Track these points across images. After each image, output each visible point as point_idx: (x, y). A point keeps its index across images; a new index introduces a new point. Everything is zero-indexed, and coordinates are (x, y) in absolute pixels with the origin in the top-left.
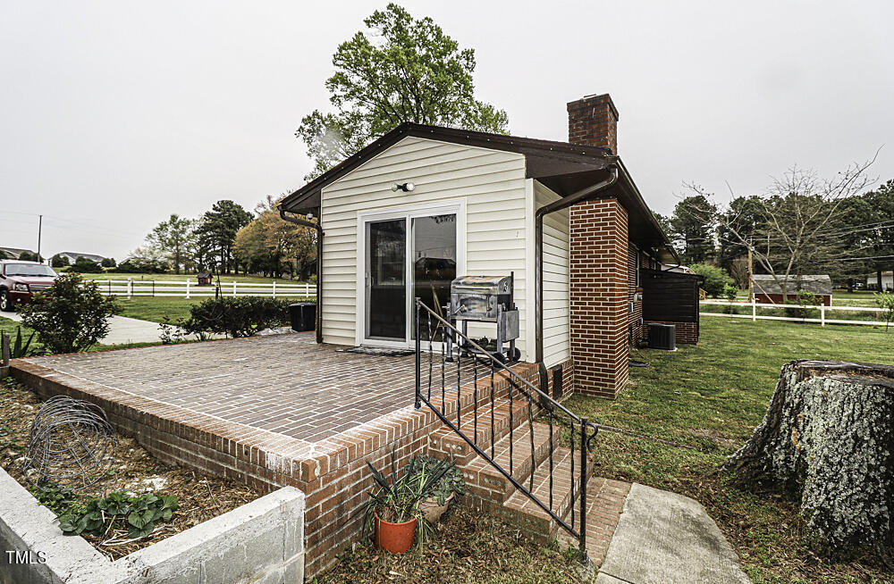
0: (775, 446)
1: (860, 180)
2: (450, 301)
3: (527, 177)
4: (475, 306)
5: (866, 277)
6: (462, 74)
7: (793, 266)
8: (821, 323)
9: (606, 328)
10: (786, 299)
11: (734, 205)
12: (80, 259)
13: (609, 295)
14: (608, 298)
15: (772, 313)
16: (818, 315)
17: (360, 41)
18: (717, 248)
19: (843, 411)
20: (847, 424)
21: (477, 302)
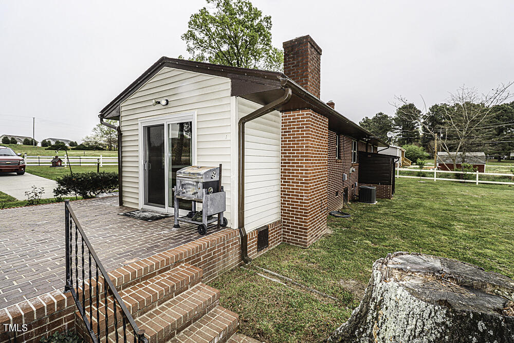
0: (363, 332)
1: (505, 94)
2: (176, 185)
3: (232, 95)
4: (190, 190)
5: (510, 153)
6: (264, 31)
7: (461, 148)
8: (476, 183)
9: (302, 199)
10: (455, 168)
11: (432, 109)
12: (57, 142)
13: (304, 177)
14: (304, 179)
15: (447, 176)
16: (474, 178)
17: (204, 12)
18: (421, 134)
19: (408, 324)
20: (409, 337)
21: (190, 186)
